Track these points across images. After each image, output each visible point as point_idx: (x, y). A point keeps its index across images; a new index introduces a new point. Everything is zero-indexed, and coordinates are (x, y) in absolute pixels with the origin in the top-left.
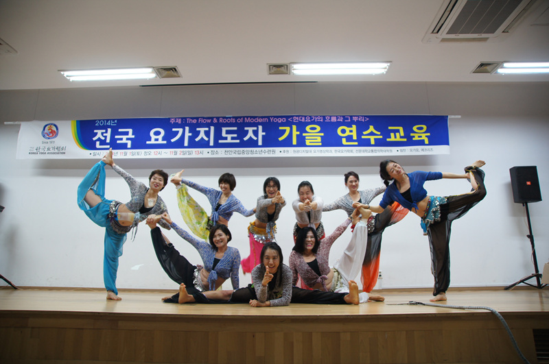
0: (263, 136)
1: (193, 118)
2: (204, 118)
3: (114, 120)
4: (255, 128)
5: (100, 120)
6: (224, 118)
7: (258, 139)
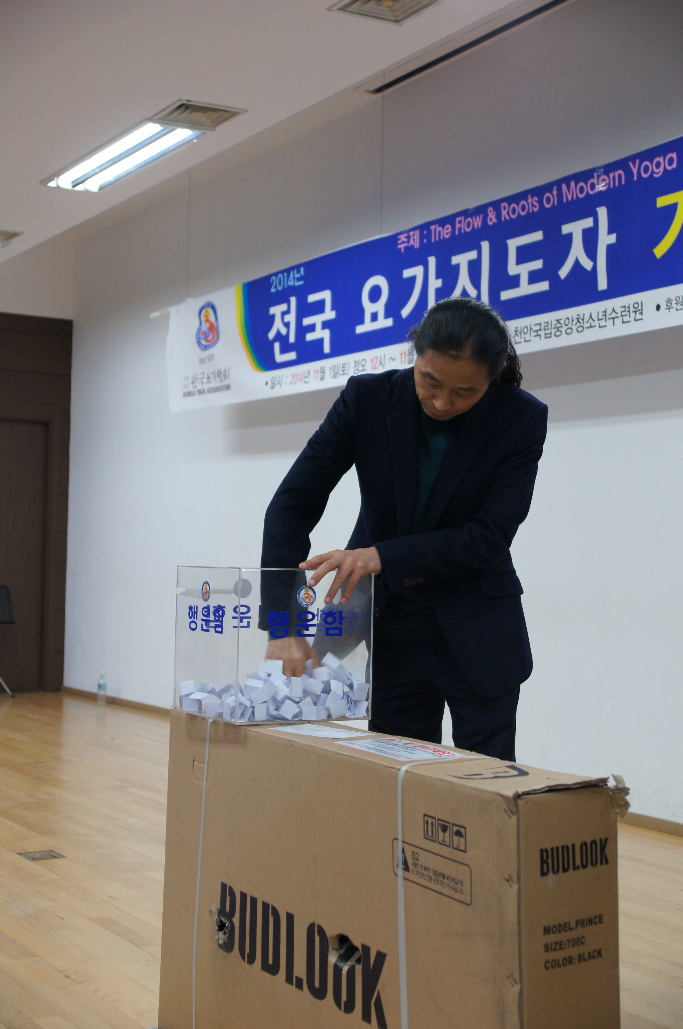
0: (610, 248)
1: (442, 222)
2: (466, 213)
3: (297, 267)
4: (588, 223)
5: (276, 274)
6: (511, 199)
7: (595, 268)
